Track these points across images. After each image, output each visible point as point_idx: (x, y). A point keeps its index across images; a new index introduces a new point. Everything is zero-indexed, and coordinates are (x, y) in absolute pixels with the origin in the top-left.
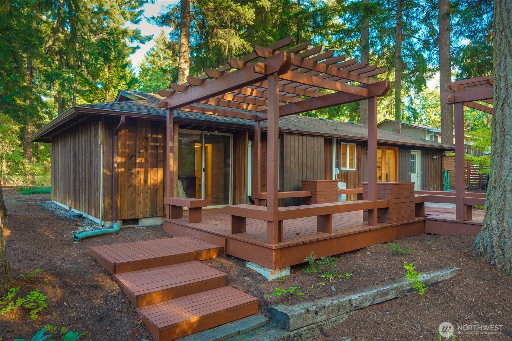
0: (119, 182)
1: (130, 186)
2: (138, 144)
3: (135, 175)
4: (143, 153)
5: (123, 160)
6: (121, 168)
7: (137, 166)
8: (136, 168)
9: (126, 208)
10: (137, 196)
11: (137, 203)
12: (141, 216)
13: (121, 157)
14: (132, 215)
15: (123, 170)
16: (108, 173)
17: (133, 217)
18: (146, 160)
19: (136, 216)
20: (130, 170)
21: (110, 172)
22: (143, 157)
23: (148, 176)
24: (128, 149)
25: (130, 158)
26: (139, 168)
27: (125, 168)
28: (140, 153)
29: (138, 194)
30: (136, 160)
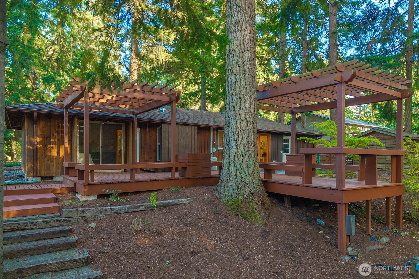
0: (39, 153)
1: (46, 156)
2: (52, 129)
3: (50, 150)
4: (56, 135)
5: (41, 139)
6: (40, 144)
7: (51, 143)
8: (50, 144)
9: (43, 169)
10: (51, 162)
11: (51, 167)
12: (54, 175)
13: (39, 138)
14: (48, 174)
15: (41, 146)
16: (31, 148)
17: (48, 175)
18: (58, 140)
19: (51, 174)
20: (46, 146)
21: (32, 147)
22: (56, 138)
23: (59, 150)
24: (45, 133)
25: (46, 139)
26: (53, 144)
27: (43, 145)
28: (53, 135)
29: (52, 161)
30: (50, 139)
